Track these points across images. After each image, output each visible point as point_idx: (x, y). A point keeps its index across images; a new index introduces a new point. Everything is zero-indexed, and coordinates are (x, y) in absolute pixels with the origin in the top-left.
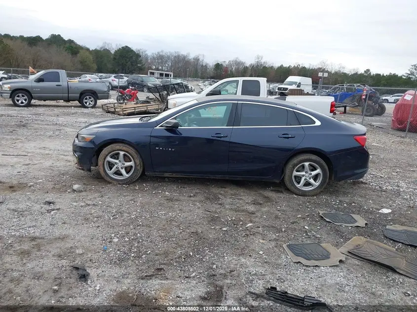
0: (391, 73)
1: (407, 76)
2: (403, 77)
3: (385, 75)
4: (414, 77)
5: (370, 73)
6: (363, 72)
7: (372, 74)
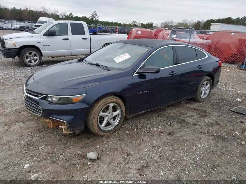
0: (83, 16)
1: (91, 18)
2: (90, 19)
3: (80, 17)
4: (94, 19)
5: (72, 16)
6: (68, 15)
7: (73, 16)
